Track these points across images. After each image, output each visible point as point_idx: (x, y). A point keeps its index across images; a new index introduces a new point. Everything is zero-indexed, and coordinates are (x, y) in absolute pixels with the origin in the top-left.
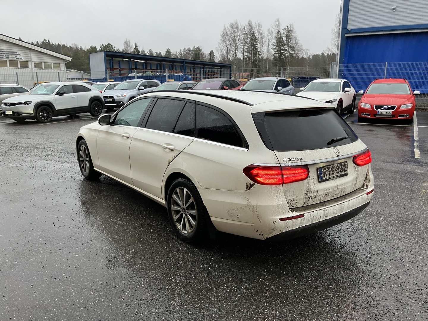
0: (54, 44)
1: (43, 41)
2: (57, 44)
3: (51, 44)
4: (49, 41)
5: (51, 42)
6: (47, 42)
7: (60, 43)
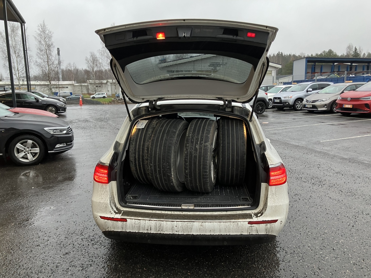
0: (286, 55)
1: (278, 53)
2: (288, 54)
3: (284, 55)
4: (282, 53)
5: (283, 54)
6: (281, 54)
7: (290, 54)
